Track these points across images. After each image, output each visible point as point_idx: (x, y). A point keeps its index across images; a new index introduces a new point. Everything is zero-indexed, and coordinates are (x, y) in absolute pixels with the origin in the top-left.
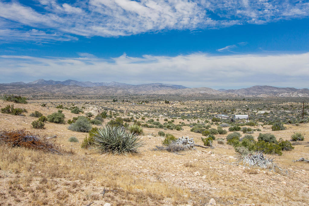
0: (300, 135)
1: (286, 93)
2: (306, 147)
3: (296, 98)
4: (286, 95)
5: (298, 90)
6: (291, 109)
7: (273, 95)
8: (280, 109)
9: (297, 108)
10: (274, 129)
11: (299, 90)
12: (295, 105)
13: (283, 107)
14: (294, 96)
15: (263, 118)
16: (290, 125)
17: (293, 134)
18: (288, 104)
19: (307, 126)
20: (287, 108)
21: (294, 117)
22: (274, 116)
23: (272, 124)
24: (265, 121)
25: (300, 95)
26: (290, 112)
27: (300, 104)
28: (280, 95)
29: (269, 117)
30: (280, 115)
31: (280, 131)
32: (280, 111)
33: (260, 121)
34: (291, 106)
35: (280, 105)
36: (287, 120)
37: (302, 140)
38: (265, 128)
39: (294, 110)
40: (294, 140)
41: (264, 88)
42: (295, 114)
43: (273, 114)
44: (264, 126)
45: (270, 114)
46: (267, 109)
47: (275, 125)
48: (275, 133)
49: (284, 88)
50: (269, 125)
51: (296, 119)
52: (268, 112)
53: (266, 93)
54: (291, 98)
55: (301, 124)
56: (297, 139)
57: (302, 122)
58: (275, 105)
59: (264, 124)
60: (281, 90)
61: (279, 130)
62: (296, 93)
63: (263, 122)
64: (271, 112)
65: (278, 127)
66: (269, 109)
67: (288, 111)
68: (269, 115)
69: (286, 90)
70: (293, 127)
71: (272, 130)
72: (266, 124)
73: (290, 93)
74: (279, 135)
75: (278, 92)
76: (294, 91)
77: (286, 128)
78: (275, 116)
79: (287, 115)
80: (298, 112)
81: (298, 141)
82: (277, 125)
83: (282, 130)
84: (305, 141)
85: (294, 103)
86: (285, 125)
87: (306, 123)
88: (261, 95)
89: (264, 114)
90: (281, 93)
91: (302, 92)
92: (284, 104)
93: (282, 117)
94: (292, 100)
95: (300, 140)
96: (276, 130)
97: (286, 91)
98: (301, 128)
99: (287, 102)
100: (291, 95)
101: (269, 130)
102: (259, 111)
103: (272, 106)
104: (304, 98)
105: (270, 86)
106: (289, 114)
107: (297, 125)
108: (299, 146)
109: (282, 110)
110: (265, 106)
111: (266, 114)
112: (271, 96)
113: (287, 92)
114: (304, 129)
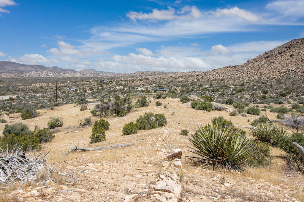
0: (58, 120)
1: (34, 72)
2: (67, 134)
3: (46, 78)
4: (33, 74)
5: (47, 68)
6: (42, 91)
7: (19, 75)
8: (29, 92)
9: (48, 90)
10: (25, 117)
11: (49, 68)
12: (46, 87)
13: (31, 90)
14: (43, 76)
15: (7, 106)
16: (44, 110)
17: (50, 119)
18: (38, 85)
19: (63, 109)
20: (37, 91)
21: (46, 101)
22: (22, 102)
23: (21, 112)
24: (11, 110)
25: (51, 75)
26: (40, 95)
27: (50, 85)
28: (27, 75)
29: (15, 103)
30: (29, 99)
31: (33, 119)
32: (29, 95)
33: (4, 109)
34: (42, 88)
35: (28, 87)
36: (38, 105)
37: (61, 126)
38: (12, 117)
39: (45, 92)
40: (52, 127)
41: (6, 65)
42: (47, 98)
43: (20, 99)
44: (11, 115)
45: (16, 99)
46: (12, 93)
47: (25, 112)
48: (26, 122)
49: (31, 66)
50: (17, 113)
51: (49, 104)
52: (14, 97)
53: (9, 71)
54: (41, 78)
55: (56, 108)
56: (55, 125)
57: (57, 105)
58: (22, 87)
59: (11, 113)
60: (28, 68)
61: (32, 117)
62: (46, 72)
63: (8, 111)
64: (18, 97)
65: (29, 114)
66: (15, 93)
67: (38, 95)
68: (15, 102)
69: (34, 68)
70: (48, 111)
71: (22, 119)
72: (13, 112)
73: (39, 72)
74: (32, 124)
75: (24, 70)
76: (43, 69)
77: (39, 115)
78: (24, 101)
79: (37, 99)
80: (50, 94)
81: (56, 128)
82: (28, 111)
83: (35, 117)
84: (65, 126)
85: (45, 85)
86: (38, 111)
87: (61, 105)
88: (2, 74)
89: (8, 100)
90: (28, 72)
91: (52, 71)
92: (33, 86)
93: (32, 102)
94: (42, 80)
95: (58, 126)
96: (28, 118)
97: (34, 70)
98: (57, 112)
99: (36, 83)
100: (40, 75)
101: (17, 120)
102: (2, 96)
103: (18, 89)
104: (55, 77)
105: (13, 62)
106: (40, 98)
107: (52, 109)
108: (59, 133)
109: (31, 94)
110: (8, 90)
111: (11, 99)
112: (16, 75)
113: (36, 71)
114: (60, 112)
